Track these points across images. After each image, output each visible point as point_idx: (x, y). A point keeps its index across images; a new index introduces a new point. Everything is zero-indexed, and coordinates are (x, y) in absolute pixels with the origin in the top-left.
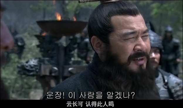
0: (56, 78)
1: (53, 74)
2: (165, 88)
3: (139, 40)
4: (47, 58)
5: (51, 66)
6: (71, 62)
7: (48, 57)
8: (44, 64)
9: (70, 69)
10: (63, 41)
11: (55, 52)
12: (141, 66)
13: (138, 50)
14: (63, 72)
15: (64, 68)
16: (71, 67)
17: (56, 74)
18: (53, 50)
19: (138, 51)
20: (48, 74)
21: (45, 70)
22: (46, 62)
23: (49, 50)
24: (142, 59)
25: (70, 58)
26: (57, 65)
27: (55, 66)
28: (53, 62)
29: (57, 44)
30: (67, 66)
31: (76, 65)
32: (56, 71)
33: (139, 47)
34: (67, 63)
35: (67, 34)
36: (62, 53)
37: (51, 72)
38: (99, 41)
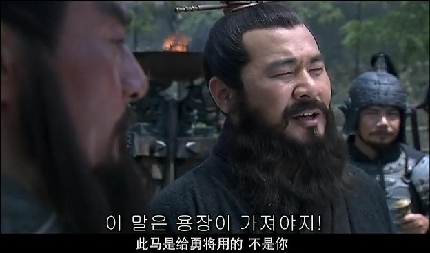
0: (162, 161)
1: (157, 154)
2: (406, 183)
3: (302, 76)
4: (146, 124)
5: (152, 138)
6: (190, 132)
7: (146, 122)
8: (140, 134)
9: (189, 144)
10: (174, 92)
11: (160, 112)
12: (312, 129)
13: (301, 96)
14: (176, 150)
15: (177, 143)
16: (190, 141)
17: (164, 154)
18: (156, 108)
19: (302, 98)
20: (147, 153)
21: (140, 146)
22: (143, 131)
23: (148, 109)
24: (314, 116)
25: (190, 124)
26: (164, 137)
27: (160, 140)
28: (156, 130)
29: (162, 98)
30: (184, 139)
31: (199, 138)
32: (162, 149)
33: (303, 90)
34: (182, 134)
35: (180, 77)
36: (174, 113)
37: (152, 151)
38: (224, 86)
